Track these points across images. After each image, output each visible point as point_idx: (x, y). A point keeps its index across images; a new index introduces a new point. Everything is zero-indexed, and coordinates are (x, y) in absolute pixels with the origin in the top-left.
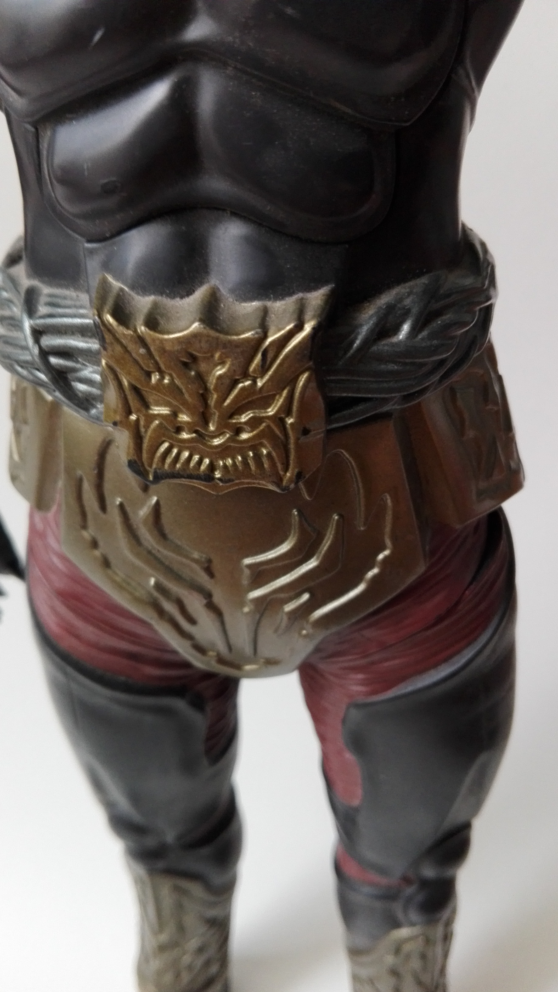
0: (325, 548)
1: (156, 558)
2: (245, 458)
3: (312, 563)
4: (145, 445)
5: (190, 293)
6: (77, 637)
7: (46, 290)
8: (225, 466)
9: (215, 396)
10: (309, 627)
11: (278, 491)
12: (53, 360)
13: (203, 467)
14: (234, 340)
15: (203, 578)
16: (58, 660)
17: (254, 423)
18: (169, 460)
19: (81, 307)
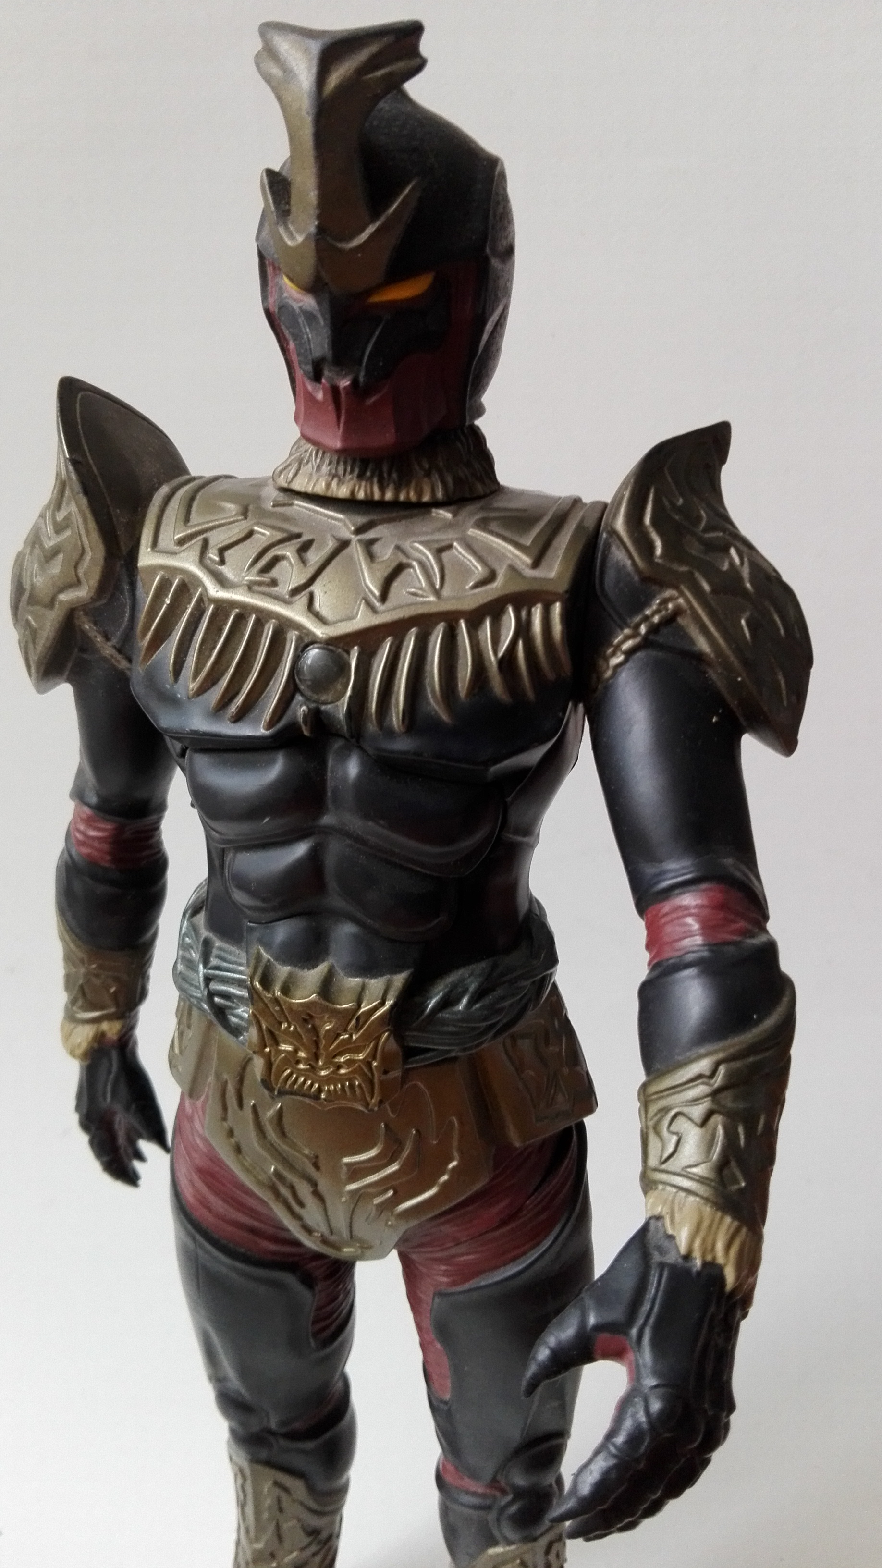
0: (405, 1156)
1: (276, 1150)
2: (343, 1086)
3: (395, 1166)
4: (274, 1070)
5: (315, 966)
6: (209, 1209)
7: (218, 943)
8: (329, 1091)
9: (324, 1043)
10: (393, 1218)
11: (366, 1111)
12: (217, 999)
13: (313, 1090)
14: (338, 1009)
15: (311, 1170)
16: (189, 1227)
17: (349, 1063)
18: (289, 1082)
19: (241, 964)
